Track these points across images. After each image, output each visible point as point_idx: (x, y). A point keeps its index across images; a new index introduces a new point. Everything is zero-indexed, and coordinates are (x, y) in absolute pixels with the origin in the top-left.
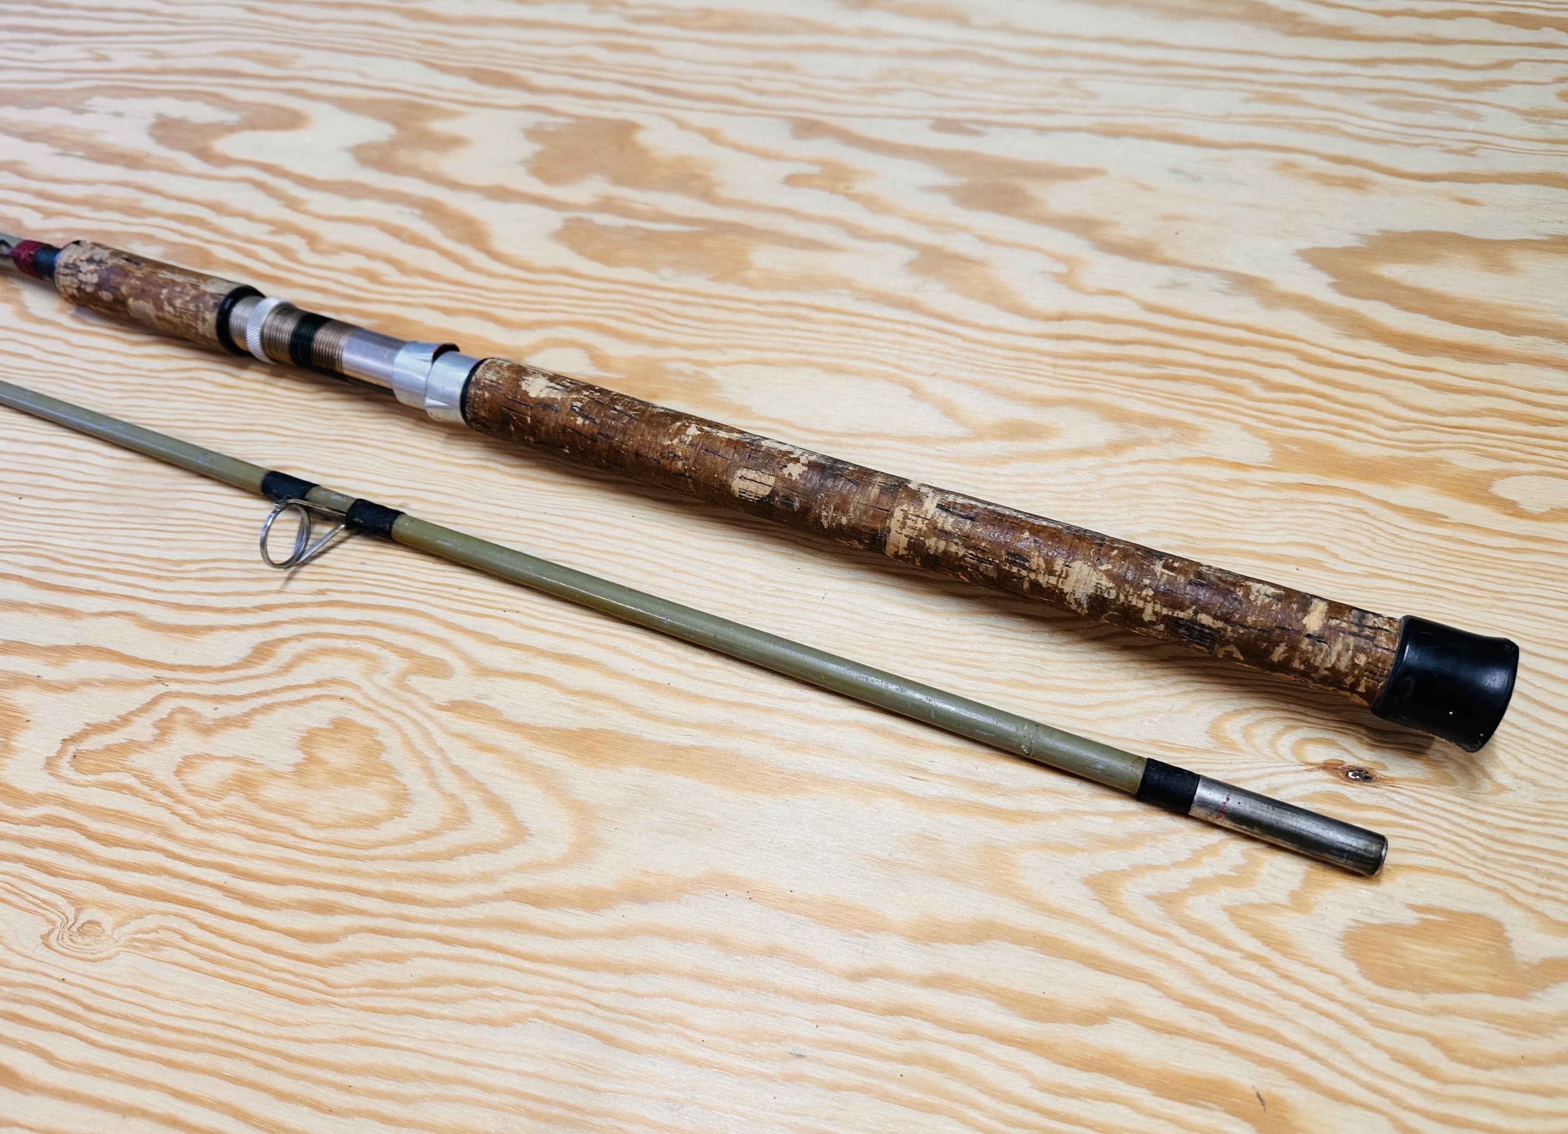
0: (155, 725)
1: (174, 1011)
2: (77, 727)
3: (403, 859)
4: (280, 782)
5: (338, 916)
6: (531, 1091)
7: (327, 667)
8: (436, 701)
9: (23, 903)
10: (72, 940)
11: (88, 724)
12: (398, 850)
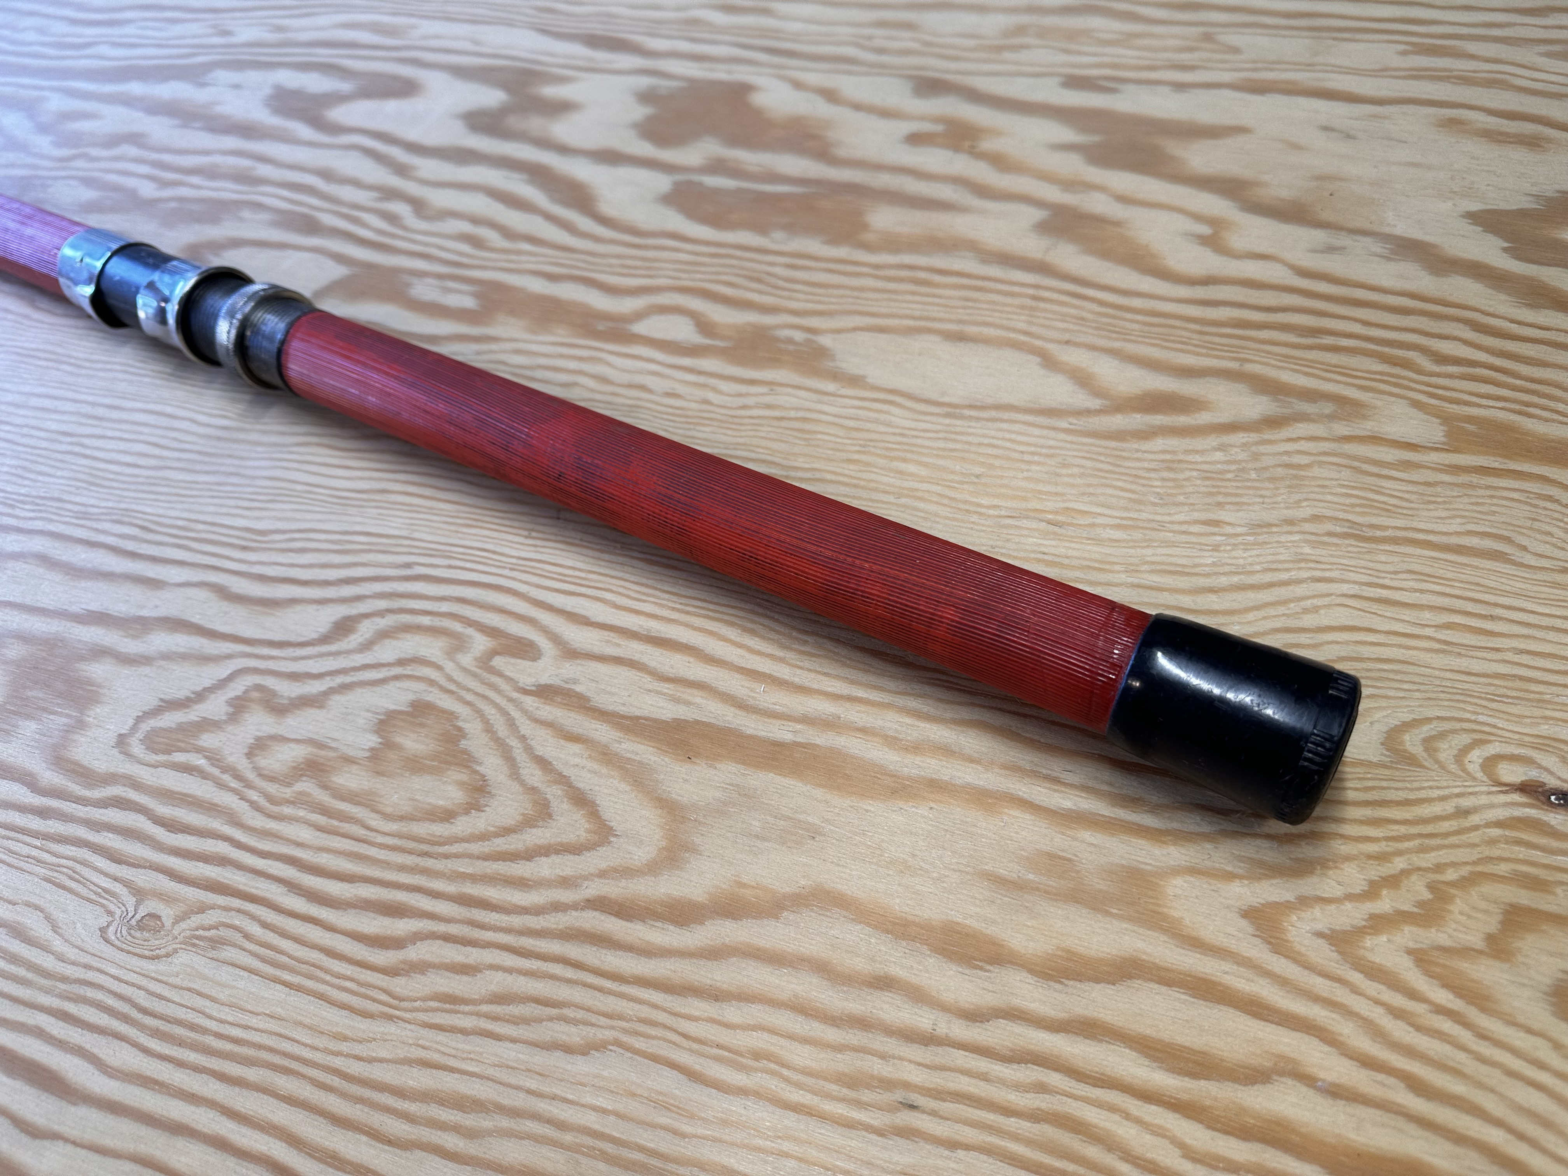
0: (231, 702)
1: (230, 1019)
2: (151, 701)
3: (478, 858)
4: (354, 768)
5: (406, 920)
6: (607, 1131)
7: (409, 645)
8: (521, 685)
9: (84, 892)
10: (130, 934)
11: (161, 700)
12: (475, 848)
